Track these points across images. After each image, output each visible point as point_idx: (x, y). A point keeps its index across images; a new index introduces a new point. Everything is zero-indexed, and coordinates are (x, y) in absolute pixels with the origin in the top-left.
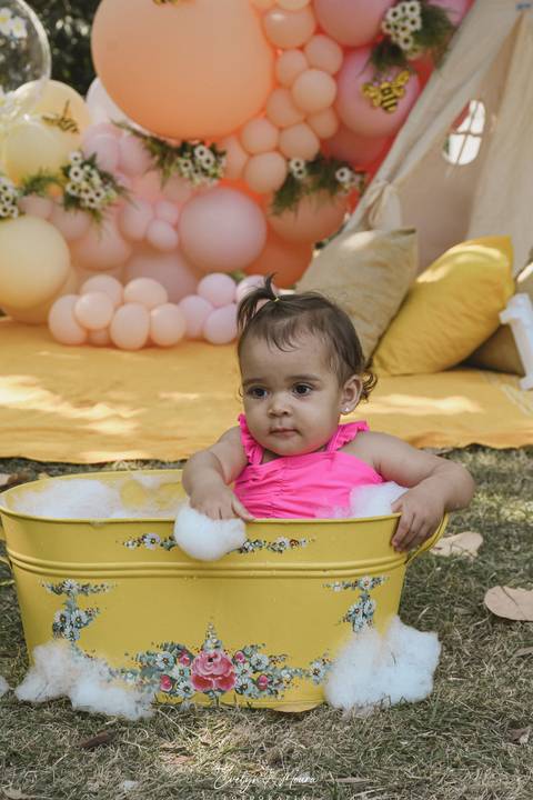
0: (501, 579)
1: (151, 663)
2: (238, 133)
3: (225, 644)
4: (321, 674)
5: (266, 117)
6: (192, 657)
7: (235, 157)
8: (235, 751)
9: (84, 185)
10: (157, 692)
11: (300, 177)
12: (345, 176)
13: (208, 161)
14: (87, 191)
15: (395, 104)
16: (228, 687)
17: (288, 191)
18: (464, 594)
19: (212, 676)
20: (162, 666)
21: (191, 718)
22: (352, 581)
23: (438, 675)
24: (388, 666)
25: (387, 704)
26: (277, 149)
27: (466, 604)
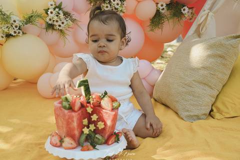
9: (56, 18)
11: (163, 11)
12: (186, 11)
14: (57, 21)
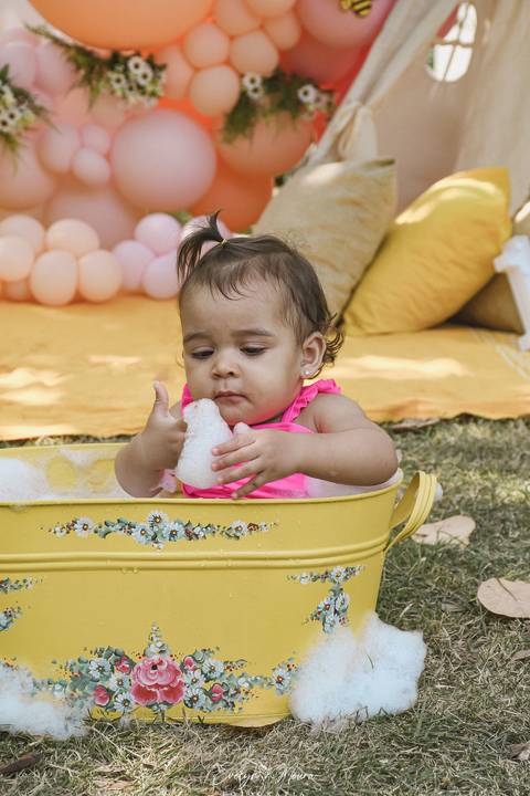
0: (495, 570)
1: (84, 672)
2: (180, 42)
3: (172, 648)
4: (286, 683)
5: (214, 22)
6: (132, 664)
7: (177, 71)
8: (185, 774)
10: (91, 706)
11: (255, 96)
12: (309, 95)
13: (145, 76)
15: (368, 7)
16: (176, 698)
17: (242, 114)
18: (453, 589)
19: (157, 686)
20: (97, 675)
21: (132, 735)
22: (322, 571)
23: (423, 683)
24: (366, 672)
25: (363, 717)
26: (228, 62)
27: (455, 600)
